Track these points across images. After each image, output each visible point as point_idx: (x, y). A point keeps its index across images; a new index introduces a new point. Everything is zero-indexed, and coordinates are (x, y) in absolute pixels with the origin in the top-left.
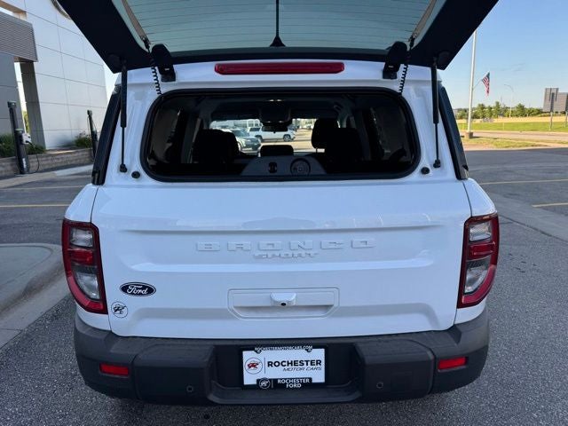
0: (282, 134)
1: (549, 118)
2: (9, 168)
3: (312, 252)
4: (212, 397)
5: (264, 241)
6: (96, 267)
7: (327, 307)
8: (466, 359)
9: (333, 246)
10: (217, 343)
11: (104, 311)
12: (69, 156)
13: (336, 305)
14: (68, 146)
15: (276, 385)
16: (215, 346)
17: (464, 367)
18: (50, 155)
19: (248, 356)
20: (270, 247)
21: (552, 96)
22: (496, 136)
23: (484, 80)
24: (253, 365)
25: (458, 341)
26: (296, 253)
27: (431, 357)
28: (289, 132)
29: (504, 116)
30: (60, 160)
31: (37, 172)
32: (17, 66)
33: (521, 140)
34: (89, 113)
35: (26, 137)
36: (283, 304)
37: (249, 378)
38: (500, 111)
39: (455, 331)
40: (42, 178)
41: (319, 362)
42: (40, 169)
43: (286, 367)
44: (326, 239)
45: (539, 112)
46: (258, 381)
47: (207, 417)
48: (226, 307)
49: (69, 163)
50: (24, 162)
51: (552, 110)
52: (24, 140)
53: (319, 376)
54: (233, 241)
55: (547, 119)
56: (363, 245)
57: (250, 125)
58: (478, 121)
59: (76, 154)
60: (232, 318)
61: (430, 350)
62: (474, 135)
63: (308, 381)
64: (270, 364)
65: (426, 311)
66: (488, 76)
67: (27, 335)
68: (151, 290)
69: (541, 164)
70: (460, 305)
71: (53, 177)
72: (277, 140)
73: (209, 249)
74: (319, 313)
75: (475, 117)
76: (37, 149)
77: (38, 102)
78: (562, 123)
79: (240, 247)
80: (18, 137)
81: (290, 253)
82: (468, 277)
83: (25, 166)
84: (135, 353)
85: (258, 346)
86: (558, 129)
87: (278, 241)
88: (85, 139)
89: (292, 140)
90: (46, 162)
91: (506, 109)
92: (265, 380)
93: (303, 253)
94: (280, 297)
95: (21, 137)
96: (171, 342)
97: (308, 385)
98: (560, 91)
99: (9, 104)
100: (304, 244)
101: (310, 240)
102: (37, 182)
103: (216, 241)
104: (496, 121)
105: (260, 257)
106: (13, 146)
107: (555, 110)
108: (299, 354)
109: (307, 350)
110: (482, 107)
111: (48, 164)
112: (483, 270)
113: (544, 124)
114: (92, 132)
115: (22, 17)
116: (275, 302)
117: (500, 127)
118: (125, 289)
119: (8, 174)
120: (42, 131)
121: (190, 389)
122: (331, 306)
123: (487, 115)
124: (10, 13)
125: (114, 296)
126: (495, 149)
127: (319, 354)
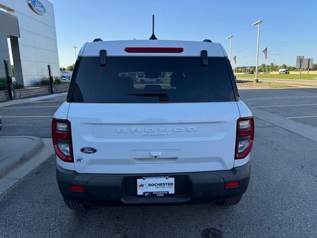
0: (156, 79)
1: (299, 72)
2: (4, 96)
3: (169, 133)
4: (123, 200)
5: (147, 128)
6: (68, 140)
7: (175, 158)
8: (239, 182)
9: (178, 131)
10: (126, 175)
11: (72, 161)
12: (37, 90)
13: (180, 157)
14: (36, 84)
15: (152, 195)
16: (125, 177)
17: (237, 186)
18: (27, 89)
19: (139, 181)
20: (150, 131)
21: (301, 60)
22: (270, 81)
23: (264, 52)
24: (142, 186)
25: (235, 175)
26: (162, 134)
27: (223, 181)
28: (159, 78)
29: (275, 70)
30: (33, 92)
31: (19, 99)
32: (9, 40)
33: (284, 84)
34: (49, 66)
35: (14, 79)
36: (156, 157)
37: (140, 192)
38: (274, 68)
39: (234, 170)
40: (22, 102)
41: (172, 184)
42: (22, 97)
43: (157, 186)
44: (175, 127)
45: (294, 69)
46: (144, 193)
47: (118, 217)
48: (129, 158)
49: (37, 94)
50: (13, 93)
51: (300, 68)
52: (13, 81)
53: (172, 191)
54: (133, 128)
55: (298, 73)
56: (192, 130)
57: (138, 74)
58: (261, 73)
59: (41, 89)
60: (133, 164)
61: (222, 178)
62: (259, 81)
63: (167, 193)
64: (149, 185)
65: (221, 161)
66: (266, 49)
67: (24, 181)
68: (95, 151)
69: (293, 97)
70: (236, 158)
71: (29, 102)
72: (153, 82)
73: (122, 132)
74: (172, 161)
75: (260, 71)
76: (20, 86)
77: (20, 60)
78: (306, 75)
79: (136, 131)
80: (9, 79)
81: (159, 134)
82: (240, 146)
83: (13, 95)
84: (87, 180)
85: (144, 176)
86: (304, 78)
87: (154, 128)
88: (46, 81)
89: (161, 82)
90: (24, 94)
91: (277, 67)
92: (147, 192)
93: (165, 133)
94: (154, 154)
95: (11, 79)
96: (103, 175)
97: (167, 195)
98: (305, 58)
99: (5, 61)
100: (165, 129)
101: (168, 127)
102: (20, 104)
103: (125, 128)
104: (271, 73)
105: (145, 135)
106: (6, 85)
107: (302, 68)
108: (163, 180)
109: (166, 178)
110: (264, 66)
111: (26, 94)
112: (247, 142)
113: (297, 75)
114: (50, 77)
115: (12, 13)
116: (152, 156)
117: (273, 76)
118: (82, 150)
119: (3, 100)
120: (22, 76)
121: (113, 196)
122: (177, 158)
123: (267, 70)
124: (5, 11)
125: (77, 153)
126: (270, 88)
127: (172, 180)
